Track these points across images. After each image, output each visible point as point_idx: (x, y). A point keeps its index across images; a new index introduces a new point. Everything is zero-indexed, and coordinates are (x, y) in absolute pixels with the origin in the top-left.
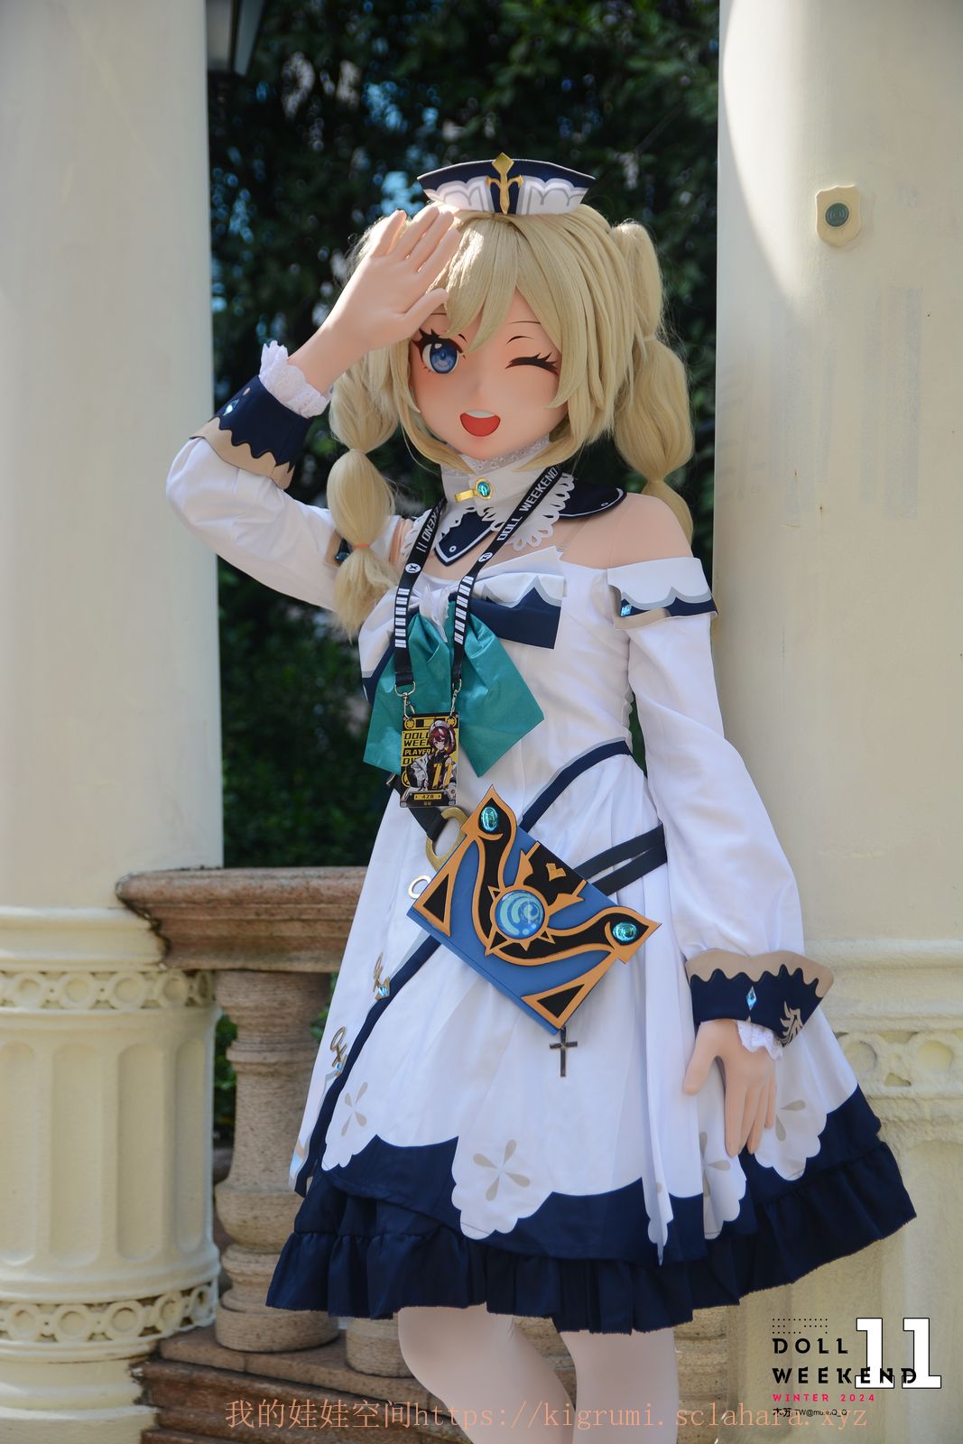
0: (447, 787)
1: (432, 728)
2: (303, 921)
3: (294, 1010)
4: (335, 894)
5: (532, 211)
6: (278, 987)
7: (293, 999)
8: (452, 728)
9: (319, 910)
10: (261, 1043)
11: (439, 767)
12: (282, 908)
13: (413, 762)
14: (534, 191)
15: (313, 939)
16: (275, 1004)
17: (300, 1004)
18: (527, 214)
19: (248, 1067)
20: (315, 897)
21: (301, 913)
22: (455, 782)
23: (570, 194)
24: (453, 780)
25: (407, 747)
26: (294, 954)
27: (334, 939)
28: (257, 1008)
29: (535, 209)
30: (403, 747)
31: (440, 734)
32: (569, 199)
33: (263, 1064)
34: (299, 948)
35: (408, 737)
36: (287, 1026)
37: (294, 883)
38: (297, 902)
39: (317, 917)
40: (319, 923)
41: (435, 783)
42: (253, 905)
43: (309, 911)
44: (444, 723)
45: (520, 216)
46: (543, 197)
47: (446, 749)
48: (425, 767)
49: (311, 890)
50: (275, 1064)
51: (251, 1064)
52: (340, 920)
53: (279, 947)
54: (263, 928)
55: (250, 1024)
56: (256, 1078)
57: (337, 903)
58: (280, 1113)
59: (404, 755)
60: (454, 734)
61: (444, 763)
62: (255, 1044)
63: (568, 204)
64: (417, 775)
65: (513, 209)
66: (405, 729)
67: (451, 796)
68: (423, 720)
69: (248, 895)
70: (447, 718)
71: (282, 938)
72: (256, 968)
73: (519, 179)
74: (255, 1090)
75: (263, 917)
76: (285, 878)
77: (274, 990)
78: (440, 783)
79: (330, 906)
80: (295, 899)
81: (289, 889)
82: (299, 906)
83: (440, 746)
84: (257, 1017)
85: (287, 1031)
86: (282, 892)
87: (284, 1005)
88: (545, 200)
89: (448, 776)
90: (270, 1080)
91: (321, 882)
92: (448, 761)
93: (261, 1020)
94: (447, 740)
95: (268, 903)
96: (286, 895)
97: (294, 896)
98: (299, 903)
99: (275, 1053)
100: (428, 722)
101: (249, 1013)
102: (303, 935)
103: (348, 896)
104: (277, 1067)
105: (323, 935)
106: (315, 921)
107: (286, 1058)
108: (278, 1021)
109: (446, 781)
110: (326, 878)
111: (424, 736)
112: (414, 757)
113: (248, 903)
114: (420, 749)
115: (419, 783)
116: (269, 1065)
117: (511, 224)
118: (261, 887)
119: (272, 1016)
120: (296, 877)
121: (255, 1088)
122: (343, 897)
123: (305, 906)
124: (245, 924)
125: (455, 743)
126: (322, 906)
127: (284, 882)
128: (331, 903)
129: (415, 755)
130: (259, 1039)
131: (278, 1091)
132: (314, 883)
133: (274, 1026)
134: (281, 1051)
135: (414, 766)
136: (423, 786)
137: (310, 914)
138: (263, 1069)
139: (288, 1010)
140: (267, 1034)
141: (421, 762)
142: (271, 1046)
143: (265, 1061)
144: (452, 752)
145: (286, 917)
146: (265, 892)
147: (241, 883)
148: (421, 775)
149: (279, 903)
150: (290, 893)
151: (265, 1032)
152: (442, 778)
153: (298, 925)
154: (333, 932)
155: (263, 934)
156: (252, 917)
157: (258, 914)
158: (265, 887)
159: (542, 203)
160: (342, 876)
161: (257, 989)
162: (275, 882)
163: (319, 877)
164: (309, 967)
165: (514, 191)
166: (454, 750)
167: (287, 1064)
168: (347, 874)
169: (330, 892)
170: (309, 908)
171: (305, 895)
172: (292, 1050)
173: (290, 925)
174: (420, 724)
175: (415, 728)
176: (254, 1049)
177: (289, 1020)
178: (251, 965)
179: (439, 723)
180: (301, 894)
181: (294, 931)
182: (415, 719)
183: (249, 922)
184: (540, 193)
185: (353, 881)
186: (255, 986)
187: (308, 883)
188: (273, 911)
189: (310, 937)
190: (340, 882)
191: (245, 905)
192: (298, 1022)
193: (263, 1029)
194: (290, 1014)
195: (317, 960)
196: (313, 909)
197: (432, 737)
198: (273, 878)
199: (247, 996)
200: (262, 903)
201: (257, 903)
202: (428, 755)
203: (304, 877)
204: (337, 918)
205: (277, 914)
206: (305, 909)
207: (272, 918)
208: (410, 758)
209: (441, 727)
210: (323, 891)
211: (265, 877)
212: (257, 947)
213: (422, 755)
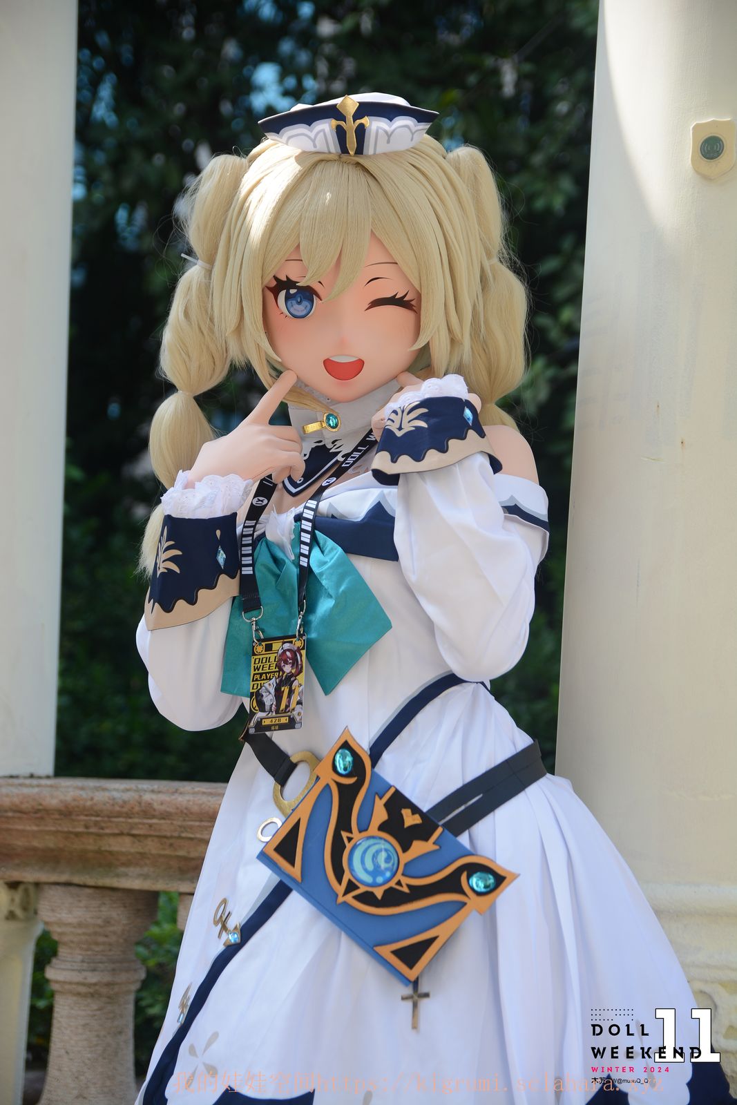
0: (293, 709)
1: (280, 652)
2: (134, 836)
3: (118, 928)
4: (168, 809)
5: (379, 151)
6: (104, 904)
7: (118, 917)
8: (299, 650)
9: (150, 826)
10: (83, 961)
11: (286, 690)
12: (111, 822)
13: (261, 687)
14: (380, 131)
15: (143, 855)
16: (99, 922)
17: (125, 922)
18: (375, 154)
19: (67, 987)
20: (147, 812)
21: (132, 828)
22: (301, 704)
23: (414, 129)
24: (299, 703)
25: (257, 672)
26: (123, 869)
27: (164, 856)
28: (80, 925)
29: (382, 147)
30: (253, 672)
31: (288, 657)
32: (413, 134)
33: (83, 984)
34: (127, 864)
35: (257, 662)
36: (110, 944)
37: (126, 796)
38: (129, 815)
39: (148, 833)
40: (150, 839)
41: (283, 706)
42: (82, 818)
43: (141, 826)
44: (292, 645)
45: (368, 157)
46: (389, 135)
47: (293, 671)
48: (272, 691)
49: (143, 804)
50: (95, 984)
51: (70, 983)
52: (172, 837)
53: (107, 861)
54: (91, 841)
55: (72, 942)
56: (75, 998)
57: (169, 819)
58: (98, 1036)
59: (253, 681)
60: (301, 656)
61: (291, 686)
62: (75, 962)
63: (412, 140)
64: (265, 699)
65: (360, 150)
66: (254, 654)
67: (298, 718)
68: (271, 644)
69: (78, 807)
70: (294, 640)
71: (111, 853)
72: (81, 883)
73: (366, 121)
74: (73, 1012)
75: (93, 830)
76: (117, 790)
77: (99, 907)
78: (287, 706)
79: (162, 821)
80: (127, 813)
81: (120, 802)
82: (130, 821)
83: (288, 669)
84: (79, 935)
85: (110, 950)
86: (113, 805)
87: (108, 922)
88: (391, 138)
89: (295, 698)
90: (89, 1000)
91: (154, 796)
92: (295, 684)
93: (84, 938)
94: (295, 662)
95: (98, 816)
96: (117, 808)
97: (125, 810)
98: (130, 818)
99: (96, 973)
100: (277, 646)
101: (73, 930)
102: (133, 850)
103: (182, 812)
104: (97, 987)
105: (154, 852)
106: (146, 836)
107: (107, 978)
108: (101, 939)
109: (293, 704)
110: (160, 792)
111: (272, 659)
112: (262, 682)
113: (78, 815)
114: (269, 673)
115: (267, 708)
116: (90, 985)
117: (358, 164)
118: (92, 799)
119: (95, 933)
120: (128, 790)
121: (72, 1009)
122: (176, 814)
123: (136, 820)
124: (72, 836)
125: (302, 665)
126: (155, 821)
127: (116, 794)
128: (164, 819)
129: (264, 680)
130: (80, 958)
131: (98, 1013)
132: (147, 797)
133: (97, 944)
134: (102, 971)
135: (262, 691)
136: (271, 710)
137: (142, 829)
138: (83, 989)
139: (112, 929)
140: (89, 953)
141: (270, 686)
142: (92, 965)
143: (87, 981)
144: (298, 674)
145: (116, 831)
146: (95, 804)
147: (72, 793)
148: (269, 700)
149: (109, 817)
150: (122, 807)
151: (87, 950)
152: (289, 702)
153: (128, 840)
154: (164, 849)
155: (90, 847)
156: (81, 829)
157: (87, 827)
158: (96, 799)
159: (388, 142)
160: (176, 791)
161: (82, 904)
162: (107, 794)
163: (153, 791)
164: (136, 884)
165: (361, 132)
166: (301, 672)
167: (108, 984)
168: (182, 790)
169: (163, 808)
170: (140, 823)
171: (137, 809)
172: (114, 970)
173: (120, 839)
174: (269, 648)
175: (264, 652)
176: (75, 968)
177: (113, 939)
178: (77, 879)
179: (287, 646)
180: (133, 808)
181: (124, 845)
182: (264, 644)
183: (77, 834)
184: (386, 132)
185: (187, 797)
186: (80, 901)
187: (141, 796)
188: (103, 825)
189: (140, 853)
190: (173, 797)
191: (74, 817)
192: (121, 941)
193: (84, 946)
194: (114, 933)
195: (145, 877)
196: (144, 824)
197: (280, 660)
198: (105, 789)
199: (70, 912)
200: (92, 815)
201: (86, 815)
202: (276, 679)
203: (137, 790)
204: (168, 834)
205: (107, 828)
206: (136, 824)
207: (101, 831)
208: (259, 682)
209: (288, 650)
210: (156, 806)
211: (97, 789)
212: (84, 861)
213: (270, 679)
